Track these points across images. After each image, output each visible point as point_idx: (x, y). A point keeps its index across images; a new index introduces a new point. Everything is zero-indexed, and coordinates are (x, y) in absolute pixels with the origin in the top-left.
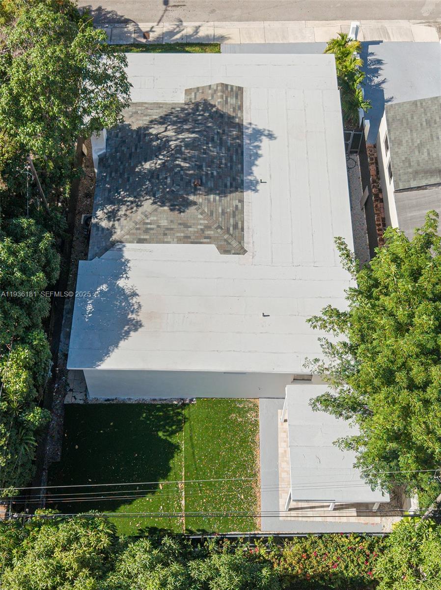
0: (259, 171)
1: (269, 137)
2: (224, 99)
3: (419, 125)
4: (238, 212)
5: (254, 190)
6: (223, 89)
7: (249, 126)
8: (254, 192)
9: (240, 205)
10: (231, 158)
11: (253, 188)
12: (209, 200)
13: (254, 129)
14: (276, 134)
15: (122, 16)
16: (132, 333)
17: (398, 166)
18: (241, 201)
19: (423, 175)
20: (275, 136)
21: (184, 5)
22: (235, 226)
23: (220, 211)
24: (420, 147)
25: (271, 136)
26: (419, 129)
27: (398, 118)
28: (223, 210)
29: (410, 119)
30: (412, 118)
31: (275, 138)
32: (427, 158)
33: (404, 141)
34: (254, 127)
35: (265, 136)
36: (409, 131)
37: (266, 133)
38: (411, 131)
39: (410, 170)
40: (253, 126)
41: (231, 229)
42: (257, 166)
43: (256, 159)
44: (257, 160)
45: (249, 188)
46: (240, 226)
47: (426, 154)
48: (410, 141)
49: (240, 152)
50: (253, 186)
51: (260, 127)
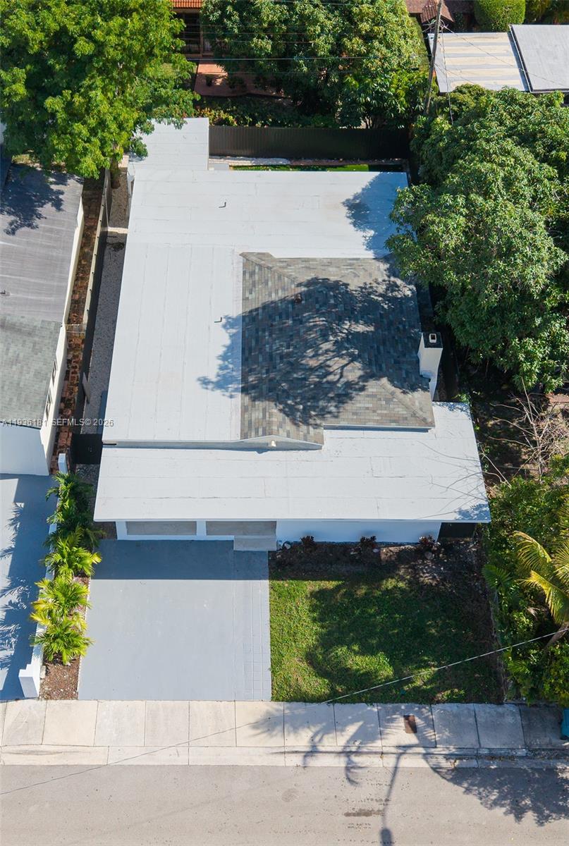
0: (222, 339)
1: (206, 381)
2: (267, 414)
3: (6, 388)
4: (249, 287)
5: (230, 318)
6: (269, 427)
7: (233, 394)
8: (230, 316)
9: (247, 295)
10: (257, 341)
11: (230, 320)
12: (283, 289)
13: (227, 389)
14: (198, 385)
15: (468, 791)
16: (351, 198)
17: (48, 348)
18: (245, 299)
19: (23, 329)
20: (199, 382)
21: (348, 815)
22: (252, 274)
23: (270, 283)
24: (16, 360)
25: (205, 382)
26: (7, 383)
27: (29, 407)
28: (267, 284)
29: (15, 399)
30: (11, 400)
31: (199, 380)
32: (12, 345)
33: (32, 374)
34: (226, 393)
35: (212, 382)
36: (22, 384)
37: (210, 386)
38: (18, 384)
39: (36, 339)
40: (228, 394)
41: (257, 271)
42: (224, 346)
43: (225, 353)
44: (224, 351)
45: (236, 320)
46: (247, 275)
47: (11, 350)
48: (24, 372)
49: (247, 352)
50: (229, 323)
51: (218, 392)
